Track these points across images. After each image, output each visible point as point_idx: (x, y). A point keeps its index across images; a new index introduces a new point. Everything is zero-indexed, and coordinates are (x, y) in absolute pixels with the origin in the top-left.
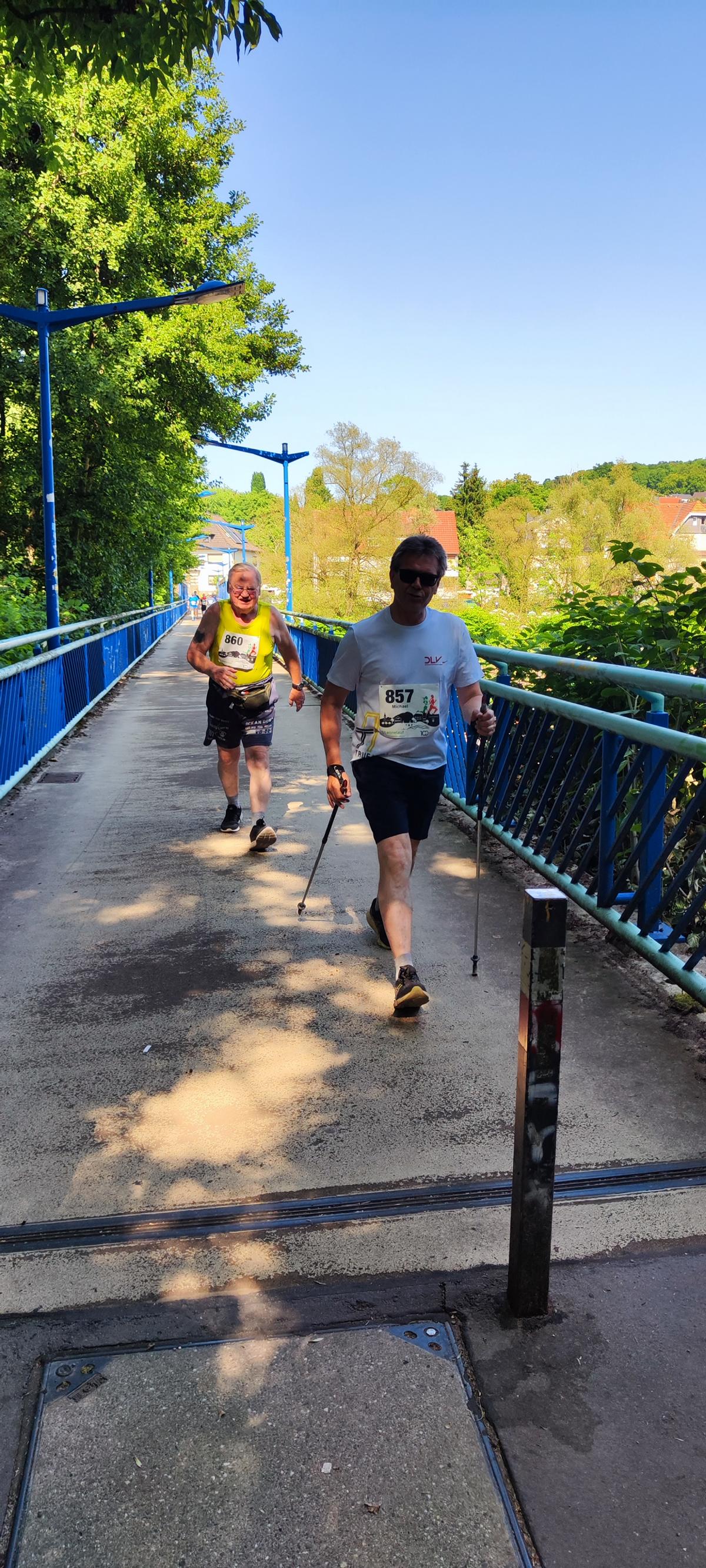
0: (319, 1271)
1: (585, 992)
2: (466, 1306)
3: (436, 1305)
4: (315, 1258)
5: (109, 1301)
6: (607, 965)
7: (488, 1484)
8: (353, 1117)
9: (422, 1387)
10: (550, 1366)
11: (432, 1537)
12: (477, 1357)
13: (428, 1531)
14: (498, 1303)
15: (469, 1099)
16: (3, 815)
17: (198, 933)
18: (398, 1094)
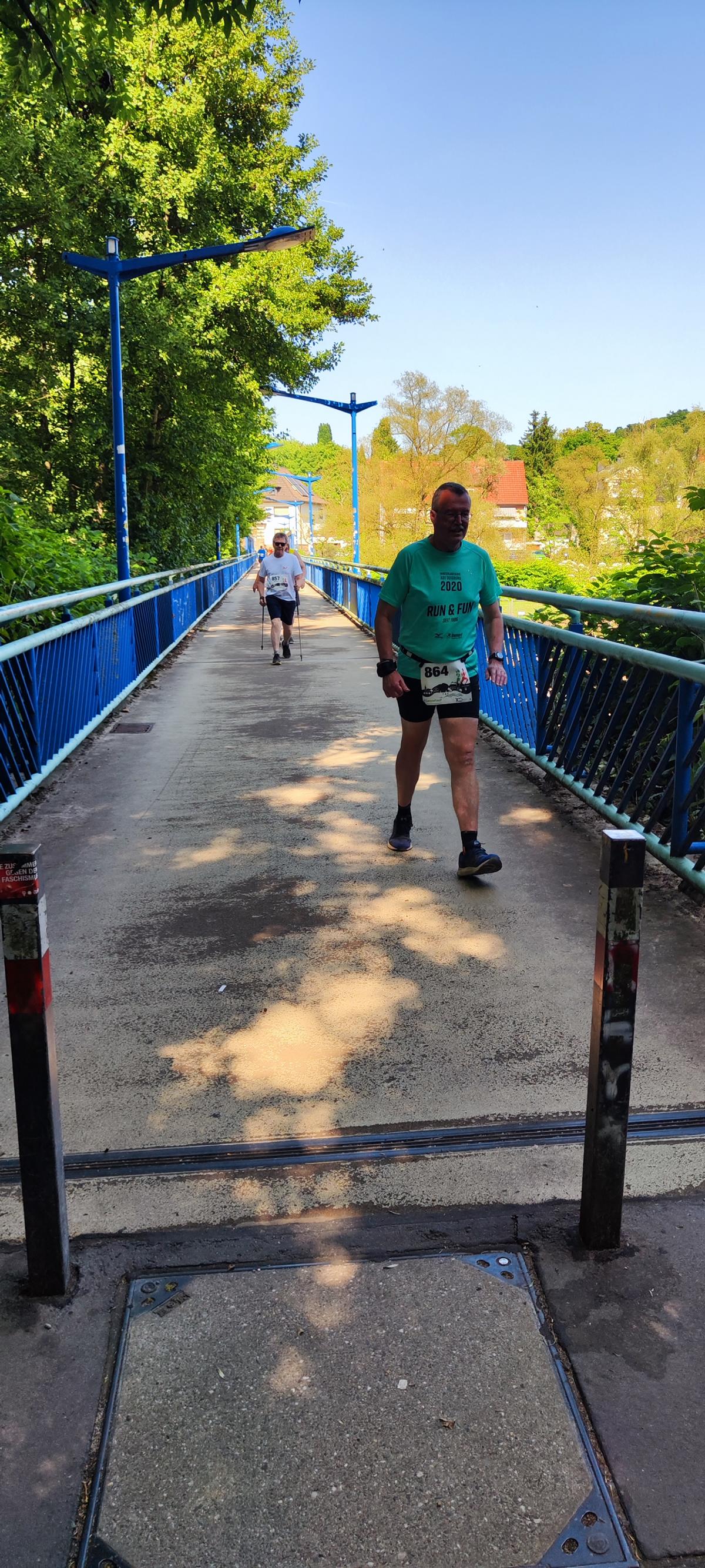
0: (393, 1201)
1: (657, 940)
2: (538, 1238)
3: (509, 1236)
4: (389, 1190)
5: (190, 1225)
6: (680, 914)
7: (561, 1404)
8: (424, 1056)
9: (495, 1312)
10: (623, 1297)
11: (506, 1452)
12: (549, 1286)
13: (502, 1446)
14: (570, 1236)
15: (540, 1042)
16: (77, 763)
17: (270, 879)
18: (469, 1035)
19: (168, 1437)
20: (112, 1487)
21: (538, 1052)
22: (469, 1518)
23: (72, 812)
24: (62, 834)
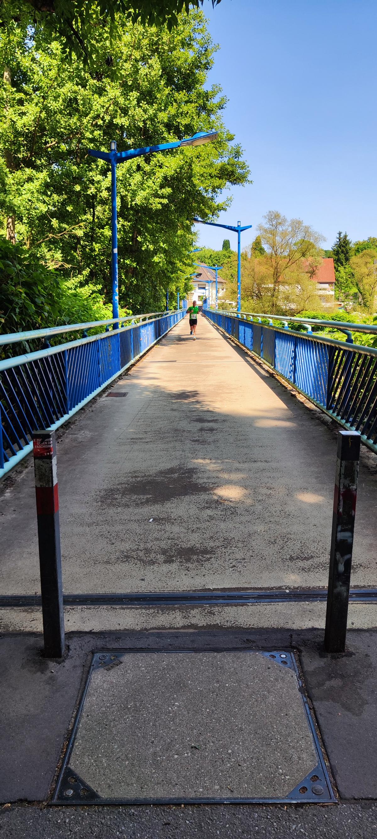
0: (229, 624)
2: (302, 646)
3: (287, 644)
4: (227, 619)
5: (125, 630)
7: (306, 724)
8: (252, 556)
9: (276, 680)
10: (344, 676)
11: (275, 744)
12: (306, 668)
13: (273, 742)
14: (319, 645)
15: (314, 552)
16: (88, 411)
17: (180, 469)
18: (277, 547)
19: (106, 725)
20: (78, 745)
21: (312, 557)
22: (253, 773)
23: (84, 434)
24: (78, 444)
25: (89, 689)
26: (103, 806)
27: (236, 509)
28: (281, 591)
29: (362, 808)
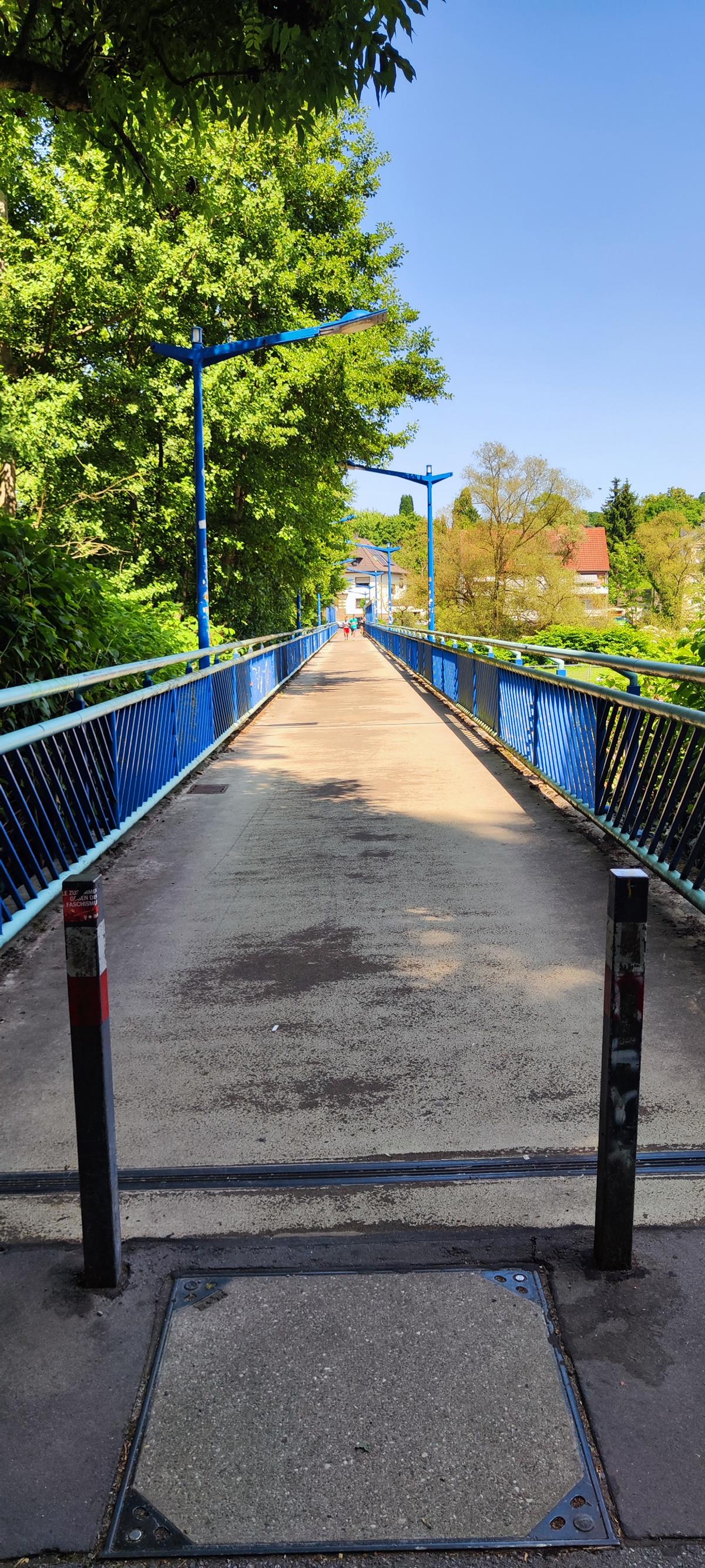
0: (420, 1221)
1: (699, 993)
2: (554, 1258)
3: (527, 1255)
4: (417, 1210)
5: (231, 1233)
7: (561, 1403)
8: (461, 1093)
9: (508, 1322)
10: (629, 1313)
11: (506, 1440)
12: (561, 1300)
13: (502, 1436)
14: (584, 1257)
15: (574, 1083)
16: (154, 821)
17: (327, 929)
18: (506, 1076)
19: (200, 1411)
20: (149, 1449)
21: (571, 1093)
22: (466, 1494)
23: (147, 866)
24: (138, 885)
25: (168, 1344)
26: (198, 1558)
27: (432, 1004)
28: (515, 1156)
29: (664, 1554)
